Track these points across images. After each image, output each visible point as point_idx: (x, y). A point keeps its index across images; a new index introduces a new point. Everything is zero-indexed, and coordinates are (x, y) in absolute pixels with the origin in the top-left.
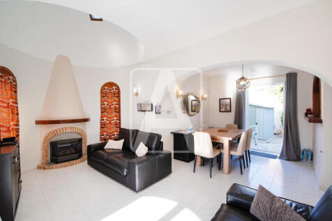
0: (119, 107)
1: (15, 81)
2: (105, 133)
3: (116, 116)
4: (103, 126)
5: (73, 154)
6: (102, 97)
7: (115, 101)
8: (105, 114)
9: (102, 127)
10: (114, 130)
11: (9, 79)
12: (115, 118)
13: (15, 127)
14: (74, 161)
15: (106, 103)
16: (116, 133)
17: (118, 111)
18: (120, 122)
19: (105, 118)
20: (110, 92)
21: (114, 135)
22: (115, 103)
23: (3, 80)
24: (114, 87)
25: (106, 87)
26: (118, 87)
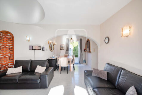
0: (13, 47)
3: (10, 53)
10: (8, 62)
18: (13, 57)
20: (5, 37)
22: (9, 44)
24: (9, 35)
25: (2, 34)
26: (12, 35)
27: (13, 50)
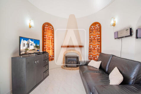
0: (100, 38)
1: (53, 29)
2: (91, 55)
3: (98, 45)
4: (90, 50)
5: (75, 64)
6: (90, 33)
7: (98, 34)
8: (92, 43)
9: (89, 52)
10: (96, 53)
11: (50, 28)
12: (98, 46)
13: (52, 48)
14: (74, 68)
15: (92, 36)
16: (98, 56)
17: (100, 41)
18: (101, 49)
19: (91, 46)
20: (95, 29)
21: (97, 57)
22: (97, 36)
23: (48, 28)
24: (97, 25)
25: (92, 26)
26: (100, 24)
27: (100, 42)
